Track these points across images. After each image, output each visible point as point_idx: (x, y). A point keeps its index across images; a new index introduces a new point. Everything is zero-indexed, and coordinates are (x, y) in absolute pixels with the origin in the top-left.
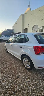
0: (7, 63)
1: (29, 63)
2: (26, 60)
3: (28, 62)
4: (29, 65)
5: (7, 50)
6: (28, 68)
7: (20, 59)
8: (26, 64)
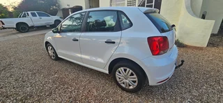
0: (67, 88)
1: (135, 76)
2: (125, 70)
3: (132, 74)
4: (135, 82)
5: (55, 52)
6: (131, 87)
7: (107, 72)
8: (125, 81)
